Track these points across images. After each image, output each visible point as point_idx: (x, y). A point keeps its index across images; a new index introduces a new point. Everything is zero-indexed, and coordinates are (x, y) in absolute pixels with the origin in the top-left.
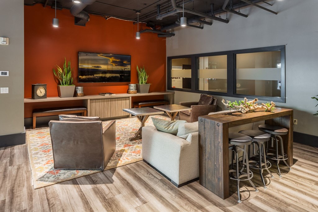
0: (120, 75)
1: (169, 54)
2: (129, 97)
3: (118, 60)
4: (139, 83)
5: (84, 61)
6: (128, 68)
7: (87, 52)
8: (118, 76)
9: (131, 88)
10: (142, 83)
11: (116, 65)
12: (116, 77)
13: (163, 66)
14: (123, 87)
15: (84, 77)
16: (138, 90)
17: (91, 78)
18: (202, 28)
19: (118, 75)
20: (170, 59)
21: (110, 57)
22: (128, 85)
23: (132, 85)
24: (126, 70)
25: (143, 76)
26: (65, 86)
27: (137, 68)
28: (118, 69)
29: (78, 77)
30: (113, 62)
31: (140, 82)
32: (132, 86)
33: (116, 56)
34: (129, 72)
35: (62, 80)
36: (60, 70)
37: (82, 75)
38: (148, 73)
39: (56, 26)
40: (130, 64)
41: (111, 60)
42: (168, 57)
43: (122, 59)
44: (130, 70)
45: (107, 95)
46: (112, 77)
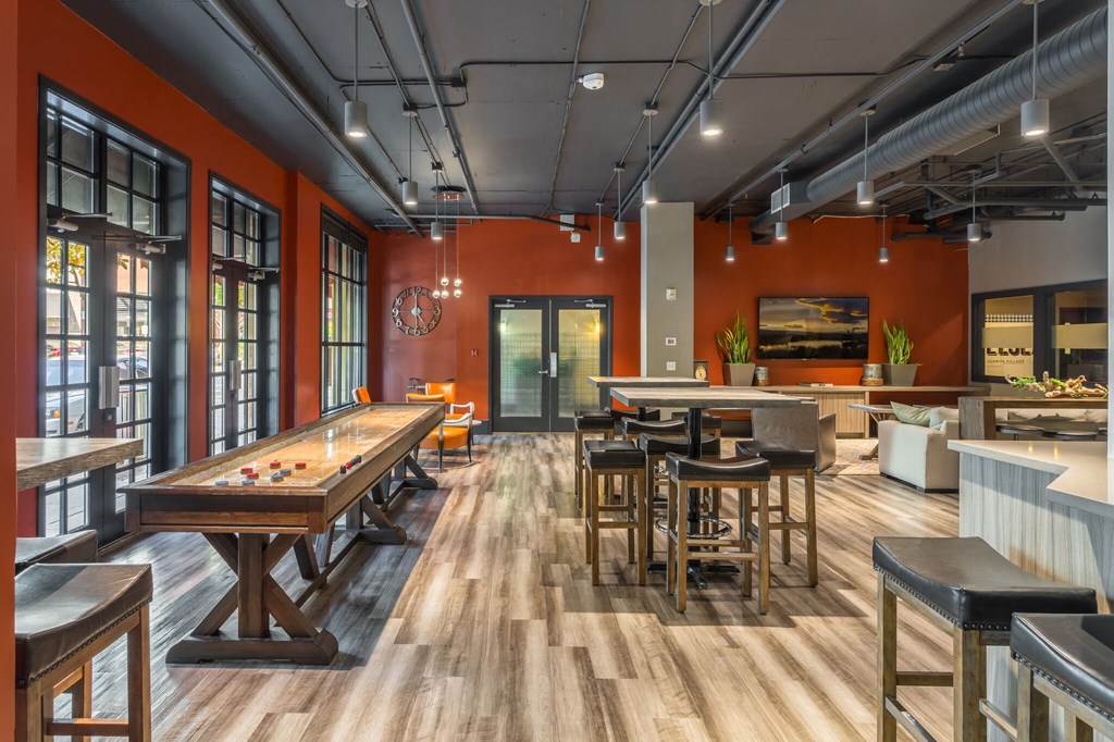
0: (844, 344)
1: (974, 287)
2: (863, 393)
3: (838, 311)
4: (888, 360)
5: (774, 316)
6: (863, 326)
7: (774, 297)
8: (838, 347)
9: (869, 373)
10: (896, 362)
11: (833, 322)
12: (833, 347)
13: (959, 318)
14: (850, 371)
15: (769, 348)
16: (886, 378)
17: (778, 351)
18: (1062, 218)
19: (839, 343)
20: (980, 299)
21: (822, 303)
22: (861, 366)
23: (871, 365)
24: (856, 331)
25: (900, 347)
26: (737, 364)
27: (885, 325)
28: (838, 331)
29: (758, 347)
30: (829, 314)
31: (892, 360)
32: (873, 370)
33: (833, 300)
34: (865, 336)
35: (732, 354)
36: (730, 336)
37: (766, 345)
38: (911, 338)
39: (730, 259)
40: (868, 318)
41: (825, 309)
42: (973, 296)
43: (848, 306)
44: (866, 331)
45: (815, 387)
46: (825, 348)
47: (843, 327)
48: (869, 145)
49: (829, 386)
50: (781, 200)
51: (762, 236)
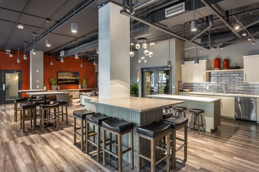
2: (78, 90)
3: (74, 75)
4: (82, 84)
5: (61, 76)
6: (78, 78)
7: (61, 72)
8: (74, 82)
9: (79, 87)
10: (84, 84)
12: (73, 82)
13: (94, 76)
14: (76, 86)
15: (60, 82)
16: (82, 87)
17: (63, 83)
19: (74, 81)
21: (71, 73)
22: (78, 85)
25: (84, 81)
26: (53, 86)
27: (82, 78)
29: (58, 82)
30: (72, 76)
31: (83, 84)
32: (80, 86)
33: (73, 73)
34: (78, 80)
35: (52, 84)
36: (52, 80)
37: (59, 81)
38: (86, 80)
39: (52, 64)
40: (79, 76)
41: (71, 75)
42: (96, 73)
43: (76, 74)
45: (69, 90)
46: (71, 82)
47: (75, 78)
48: (77, 47)
49: (72, 89)
50: (62, 54)
51: (59, 60)
